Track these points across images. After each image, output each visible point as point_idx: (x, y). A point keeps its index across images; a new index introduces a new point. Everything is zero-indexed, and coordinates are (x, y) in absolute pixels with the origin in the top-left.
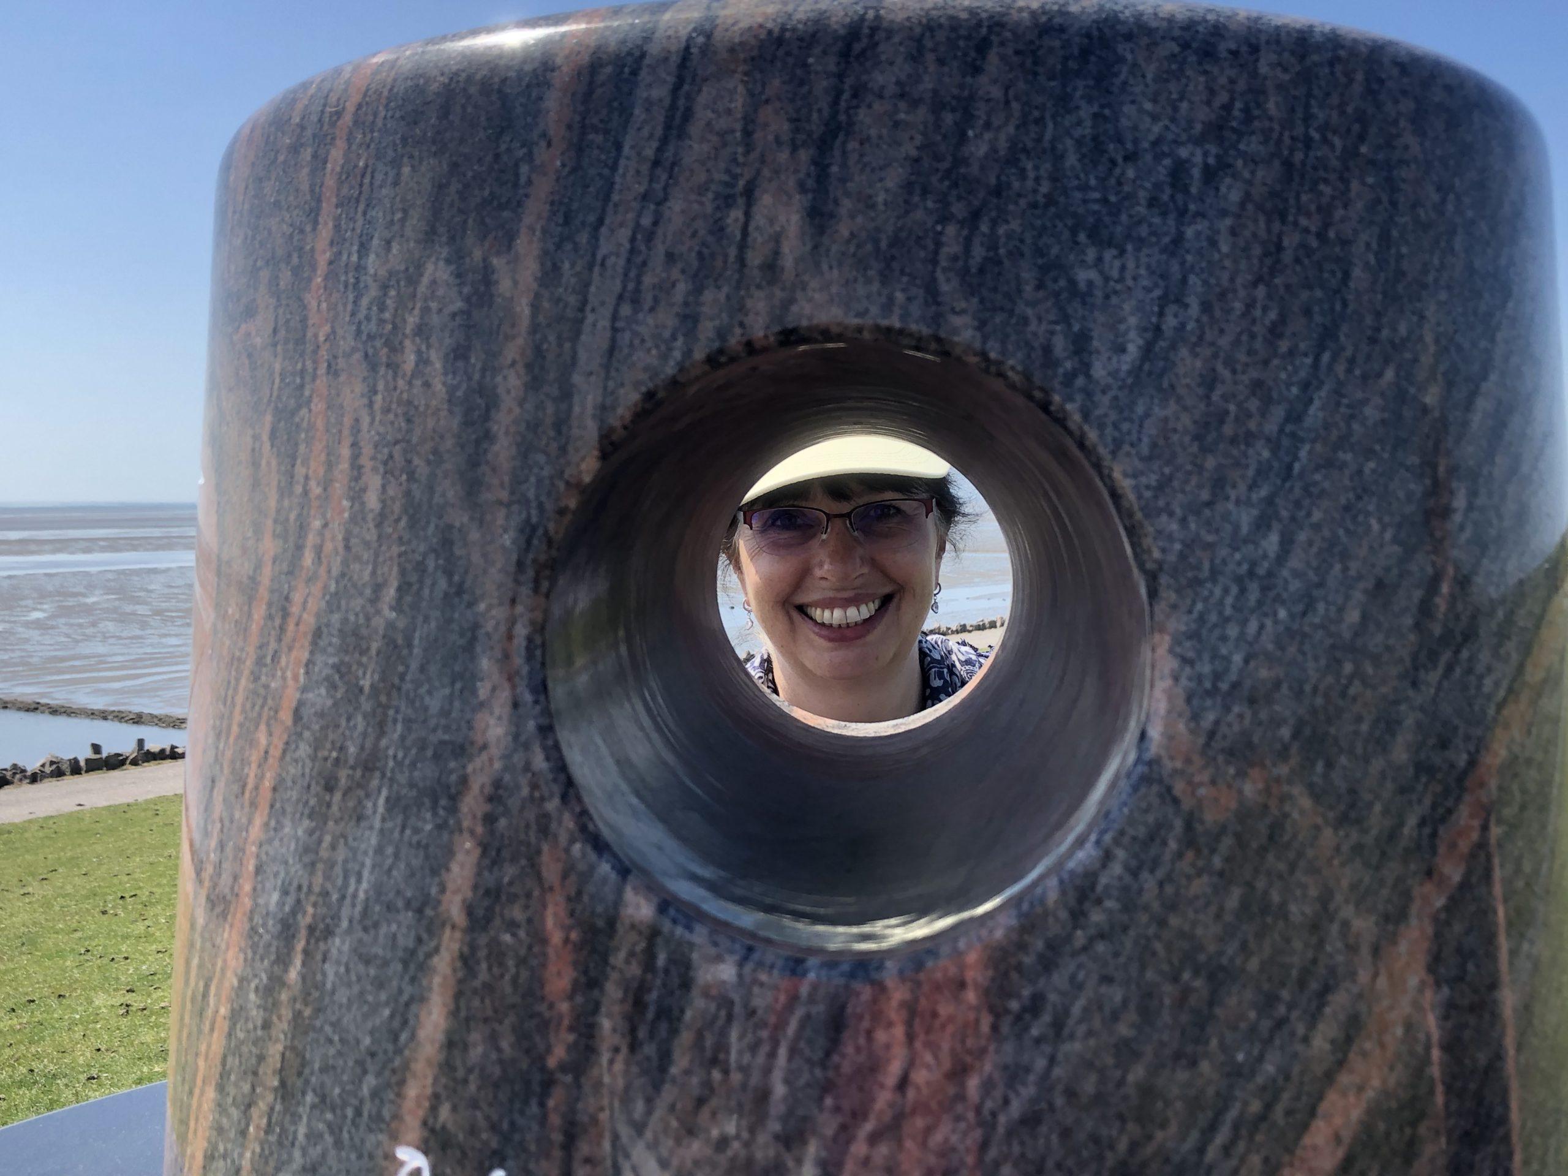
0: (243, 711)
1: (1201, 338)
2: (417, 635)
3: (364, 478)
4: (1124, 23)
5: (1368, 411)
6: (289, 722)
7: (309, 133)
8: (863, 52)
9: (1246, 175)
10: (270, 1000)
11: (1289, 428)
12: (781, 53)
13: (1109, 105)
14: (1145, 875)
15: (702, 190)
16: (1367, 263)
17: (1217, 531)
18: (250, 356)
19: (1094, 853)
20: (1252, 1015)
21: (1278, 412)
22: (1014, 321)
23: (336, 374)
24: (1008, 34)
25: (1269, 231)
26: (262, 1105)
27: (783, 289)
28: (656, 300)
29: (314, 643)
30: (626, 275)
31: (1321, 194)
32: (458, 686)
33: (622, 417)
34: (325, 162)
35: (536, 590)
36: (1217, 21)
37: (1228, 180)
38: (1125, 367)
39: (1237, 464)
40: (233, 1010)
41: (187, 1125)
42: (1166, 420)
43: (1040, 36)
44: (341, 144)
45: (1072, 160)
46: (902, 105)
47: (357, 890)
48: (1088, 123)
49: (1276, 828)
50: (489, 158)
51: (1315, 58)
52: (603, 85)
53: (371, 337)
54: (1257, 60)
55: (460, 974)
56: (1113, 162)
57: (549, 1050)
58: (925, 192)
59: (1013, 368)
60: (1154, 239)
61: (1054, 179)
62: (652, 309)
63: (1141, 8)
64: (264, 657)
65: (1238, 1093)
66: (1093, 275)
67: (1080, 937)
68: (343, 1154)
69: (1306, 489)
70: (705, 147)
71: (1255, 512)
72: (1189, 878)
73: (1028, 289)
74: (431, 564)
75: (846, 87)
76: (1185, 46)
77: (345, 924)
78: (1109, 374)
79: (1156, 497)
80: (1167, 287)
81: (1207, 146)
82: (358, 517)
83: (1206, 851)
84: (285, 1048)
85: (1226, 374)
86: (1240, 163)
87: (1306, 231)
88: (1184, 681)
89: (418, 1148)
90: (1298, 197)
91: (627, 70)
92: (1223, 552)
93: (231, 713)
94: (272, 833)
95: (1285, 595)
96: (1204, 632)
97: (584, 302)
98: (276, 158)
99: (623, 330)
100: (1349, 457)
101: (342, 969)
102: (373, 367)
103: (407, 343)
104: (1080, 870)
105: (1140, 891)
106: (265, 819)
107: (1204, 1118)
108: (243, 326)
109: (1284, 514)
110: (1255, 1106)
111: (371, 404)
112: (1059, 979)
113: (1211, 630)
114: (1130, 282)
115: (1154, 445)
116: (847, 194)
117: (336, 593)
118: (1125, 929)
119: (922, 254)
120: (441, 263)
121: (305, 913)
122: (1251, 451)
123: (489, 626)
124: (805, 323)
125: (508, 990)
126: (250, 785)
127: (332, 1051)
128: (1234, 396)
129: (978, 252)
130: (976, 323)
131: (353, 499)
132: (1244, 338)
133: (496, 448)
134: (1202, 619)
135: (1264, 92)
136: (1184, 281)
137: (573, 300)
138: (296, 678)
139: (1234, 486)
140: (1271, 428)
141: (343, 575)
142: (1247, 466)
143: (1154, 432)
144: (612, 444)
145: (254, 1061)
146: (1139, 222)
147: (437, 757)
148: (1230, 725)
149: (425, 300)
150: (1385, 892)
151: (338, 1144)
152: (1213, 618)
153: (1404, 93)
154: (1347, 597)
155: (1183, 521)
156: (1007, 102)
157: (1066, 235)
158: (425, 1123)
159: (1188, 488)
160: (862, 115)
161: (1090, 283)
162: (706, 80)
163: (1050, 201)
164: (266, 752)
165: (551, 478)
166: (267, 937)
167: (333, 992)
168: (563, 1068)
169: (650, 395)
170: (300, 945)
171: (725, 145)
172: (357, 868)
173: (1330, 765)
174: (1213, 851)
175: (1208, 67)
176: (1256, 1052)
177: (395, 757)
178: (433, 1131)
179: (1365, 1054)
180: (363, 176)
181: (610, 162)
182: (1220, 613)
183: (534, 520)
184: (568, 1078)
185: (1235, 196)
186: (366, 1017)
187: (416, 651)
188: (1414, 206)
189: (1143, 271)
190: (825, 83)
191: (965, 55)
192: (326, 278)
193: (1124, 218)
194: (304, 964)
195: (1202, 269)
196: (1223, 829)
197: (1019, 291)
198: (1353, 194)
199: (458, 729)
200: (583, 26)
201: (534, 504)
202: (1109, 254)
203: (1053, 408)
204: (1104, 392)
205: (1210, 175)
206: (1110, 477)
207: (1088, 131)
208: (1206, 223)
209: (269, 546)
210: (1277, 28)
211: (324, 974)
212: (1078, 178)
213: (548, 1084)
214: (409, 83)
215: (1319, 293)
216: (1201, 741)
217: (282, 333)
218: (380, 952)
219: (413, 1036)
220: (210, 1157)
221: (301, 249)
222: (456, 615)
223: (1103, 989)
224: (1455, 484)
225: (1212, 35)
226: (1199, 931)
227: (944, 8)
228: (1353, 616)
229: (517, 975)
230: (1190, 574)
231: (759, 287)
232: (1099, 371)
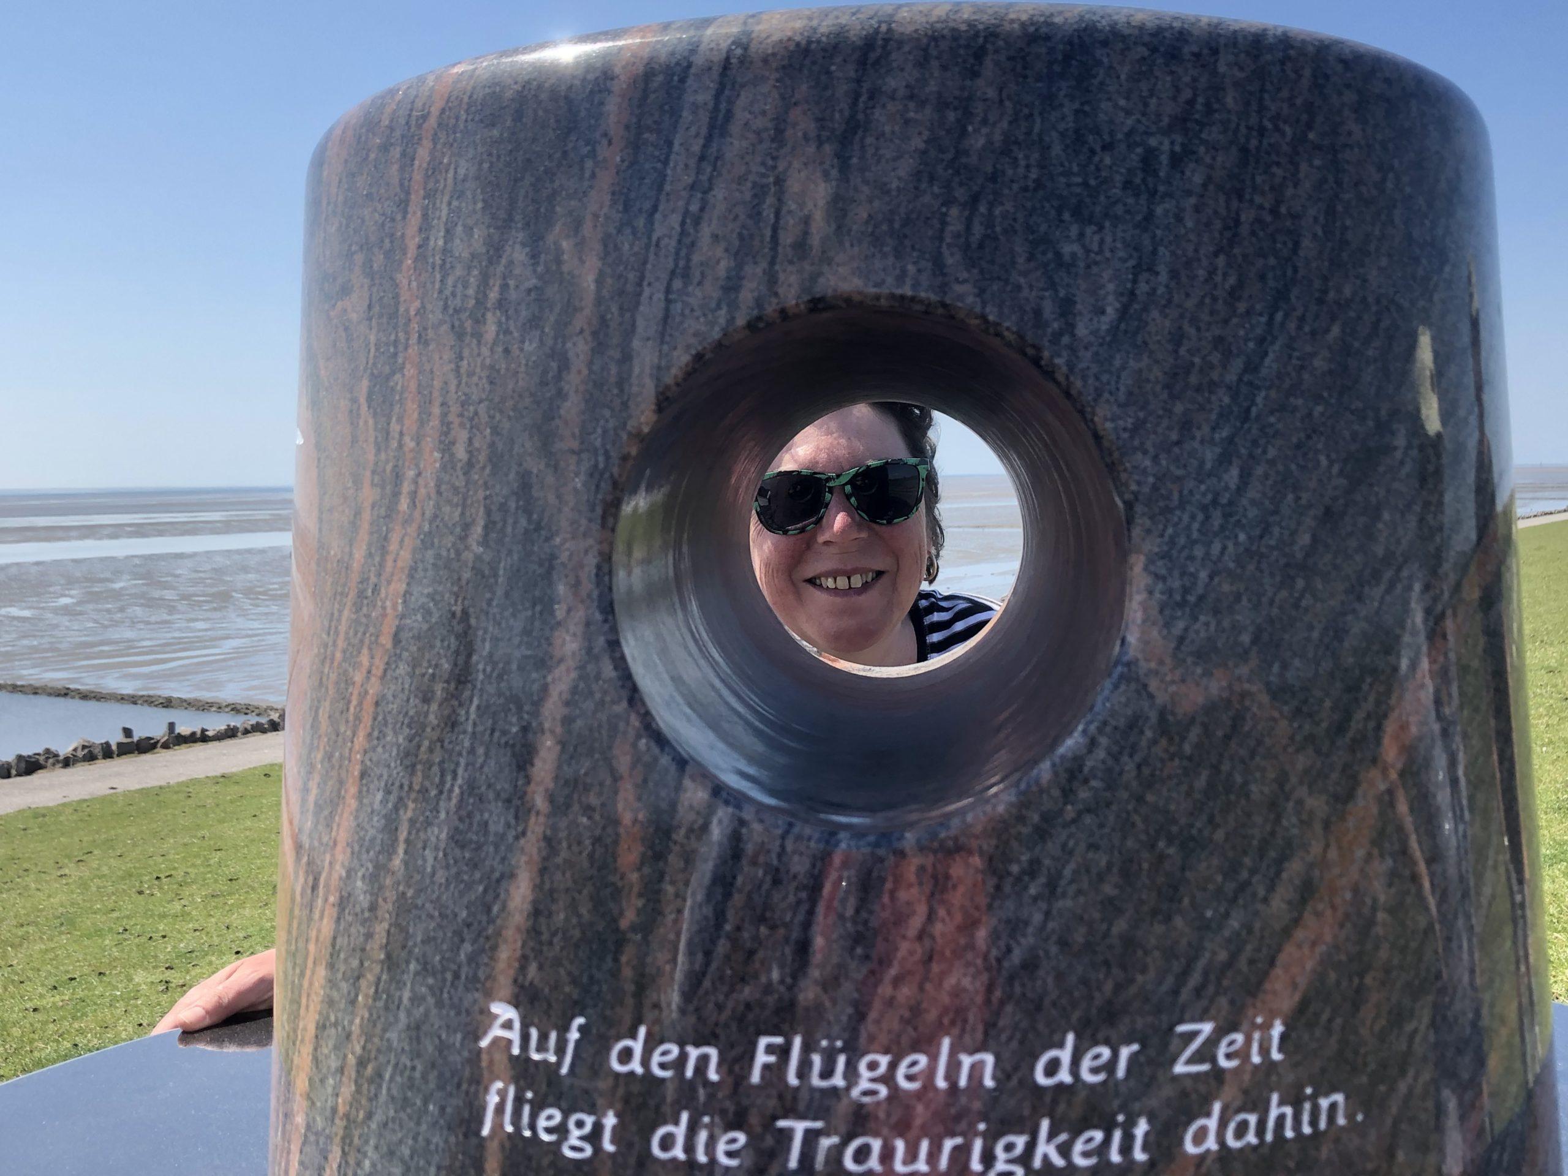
0: (347, 638)
1: (1170, 301)
2: (502, 565)
3: (453, 433)
4: (1101, 31)
5: (1317, 363)
6: (389, 646)
7: (398, 134)
8: (877, 62)
9: (1208, 160)
10: (376, 885)
11: (1246, 378)
12: (807, 62)
13: (1088, 102)
14: (1125, 758)
15: (741, 180)
16: (1315, 235)
17: (1185, 466)
18: (346, 329)
19: (1081, 740)
20: (1219, 878)
21: (1238, 364)
22: (1009, 288)
23: (426, 343)
24: (1001, 43)
25: (1228, 208)
26: (370, 977)
27: (813, 264)
28: (703, 274)
29: (411, 576)
30: (677, 254)
31: (1273, 175)
32: (538, 608)
33: (676, 377)
34: (413, 159)
35: (603, 525)
36: (1183, 28)
37: (1192, 165)
38: (1104, 327)
39: (1202, 408)
40: (341, 897)
41: (299, 1004)
42: (1140, 371)
43: (1029, 44)
44: (427, 144)
45: (1057, 150)
46: (912, 105)
47: (453, 785)
48: (1071, 118)
49: (1238, 720)
50: (558, 155)
51: (1269, 57)
52: (655, 91)
53: (457, 311)
54: (1216, 61)
55: (544, 853)
56: (1093, 152)
57: (621, 914)
58: (932, 179)
59: (1008, 329)
60: (1128, 217)
61: (1042, 167)
62: (700, 283)
63: (1116, 17)
64: (365, 590)
65: (1207, 944)
66: (1076, 248)
67: (1070, 811)
68: (444, 1012)
69: (1262, 429)
70: (745, 144)
71: (1218, 450)
72: (1162, 761)
73: (1021, 260)
74: (512, 505)
75: (864, 90)
76: (1154, 50)
77: (443, 815)
78: (1091, 333)
79: (1132, 438)
80: (1140, 258)
81: (1174, 136)
82: (448, 465)
83: (1177, 739)
84: (391, 925)
85: (1192, 331)
86: (1202, 149)
87: (1261, 207)
88: (1158, 595)
89: (509, 1003)
90: (1253, 178)
91: (676, 78)
92: (1190, 484)
93: (335, 642)
94: (375, 742)
95: (1244, 521)
96: (1174, 553)
97: (642, 278)
98: (367, 155)
99: (675, 301)
100: (1300, 402)
101: (441, 854)
102: (460, 336)
103: (489, 315)
104: (1070, 754)
105: (1121, 773)
106: (369, 730)
107: (1177, 966)
108: (339, 304)
109: (1243, 451)
110: (1223, 956)
111: (457, 369)
112: (1052, 847)
113: (1180, 552)
114: (1108, 254)
115: (1130, 394)
116: (866, 182)
117: (430, 532)
118: (1108, 805)
119: (930, 233)
120: (518, 247)
121: (406, 807)
122: (1213, 398)
123: (564, 557)
124: (830, 292)
125: (586, 864)
126: (354, 702)
127: (432, 925)
128: (1198, 350)
129: (978, 230)
130: (976, 291)
131: (443, 451)
132: (1207, 301)
133: (568, 404)
134: (1172, 542)
135: (1224, 89)
136: (1154, 252)
137: (632, 276)
138: (394, 607)
139: (1199, 428)
140: (1231, 377)
141: (436, 516)
142: (1211, 410)
143: (1130, 382)
144: (667, 399)
145: (362, 939)
146: (1115, 203)
147: (521, 668)
148: (1197, 632)
149: (504, 278)
150: (1334, 776)
151: (440, 1004)
152: (1182, 541)
153: (1348, 86)
154: (1299, 523)
155: (1155, 459)
156: (1001, 101)
157: (1053, 212)
158: (515, 981)
159: (1160, 430)
160: (877, 113)
161: (1074, 255)
162: (743, 86)
163: (1039, 184)
164: (369, 672)
165: (615, 429)
166: (372, 832)
167: (433, 874)
168: (634, 928)
169: (699, 357)
170: (403, 835)
171: (761, 142)
172: (452, 767)
173: (1285, 666)
174: (1183, 738)
175: (1174, 68)
176: (1222, 910)
177: (484, 670)
178: (522, 987)
179: (1318, 914)
180: (447, 171)
181: (662, 158)
182: (1188, 537)
183: (601, 466)
184: (639, 937)
185: (1198, 179)
186: (462, 894)
187: (500, 580)
188: (1356, 184)
189: (1119, 245)
190: (845, 87)
191: (964, 61)
192: (416, 260)
193: (1102, 198)
194: (406, 852)
195: (1170, 242)
196: (1192, 720)
197: (1014, 263)
198: (1301, 175)
199: (539, 646)
200: (638, 40)
201: (601, 452)
202: (1089, 230)
203: (1043, 363)
204: (1086, 348)
205: (1176, 161)
206: (1092, 420)
207: (1071, 125)
208: (1174, 202)
209: (369, 494)
210: (1235, 32)
211: (425, 860)
212: (1062, 165)
213: (620, 943)
214: (487, 90)
215: (1272, 261)
216: (1173, 645)
217: (376, 309)
218: (475, 838)
219: (504, 908)
220: (321, 1027)
221: (392, 235)
222: (536, 549)
223: (1090, 855)
224: (1395, 426)
225: (1178, 40)
226: (1173, 807)
227: (946, 21)
228: (1305, 539)
229: (593, 851)
230: (1161, 504)
231: (791, 262)
232: (1081, 331)
